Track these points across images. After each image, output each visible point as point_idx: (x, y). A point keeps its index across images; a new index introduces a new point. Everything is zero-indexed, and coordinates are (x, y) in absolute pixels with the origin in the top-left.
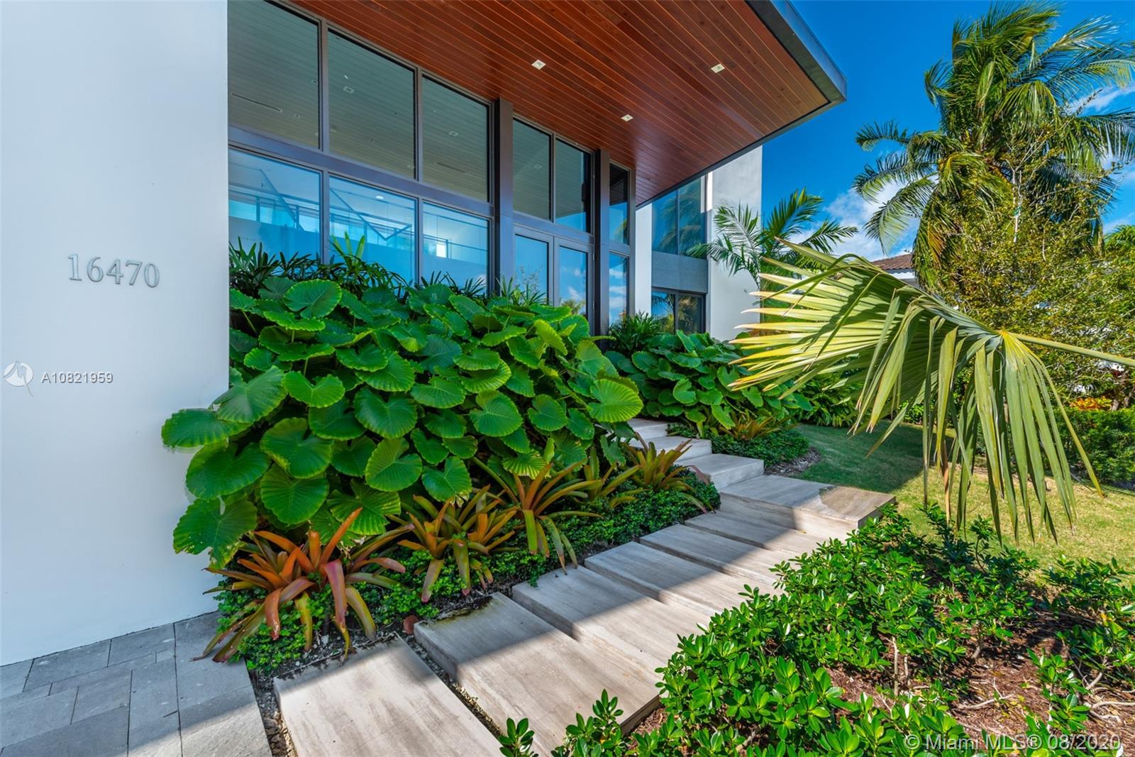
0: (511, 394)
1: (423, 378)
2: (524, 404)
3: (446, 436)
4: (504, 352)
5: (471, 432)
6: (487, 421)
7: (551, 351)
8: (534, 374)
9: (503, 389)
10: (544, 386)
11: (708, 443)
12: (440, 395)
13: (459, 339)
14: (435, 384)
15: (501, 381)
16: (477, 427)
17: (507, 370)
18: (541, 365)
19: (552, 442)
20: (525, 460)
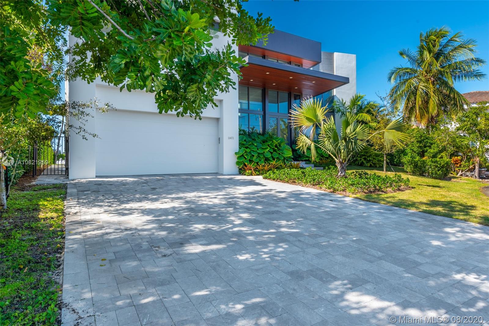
0: (269, 151)
1: (258, 149)
2: (271, 153)
3: (261, 156)
4: (268, 145)
5: (264, 156)
6: (266, 155)
7: (276, 145)
8: (273, 149)
9: (268, 151)
10: (275, 151)
11: (313, 165)
12: (260, 151)
13: (261, 143)
14: (260, 150)
15: (268, 150)
16: (265, 156)
17: (269, 148)
18: (274, 147)
19: (276, 159)
20: (272, 161)
